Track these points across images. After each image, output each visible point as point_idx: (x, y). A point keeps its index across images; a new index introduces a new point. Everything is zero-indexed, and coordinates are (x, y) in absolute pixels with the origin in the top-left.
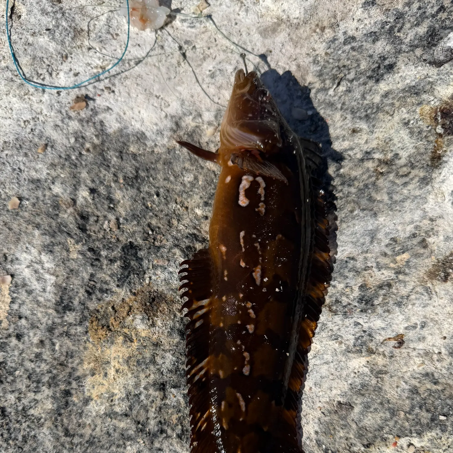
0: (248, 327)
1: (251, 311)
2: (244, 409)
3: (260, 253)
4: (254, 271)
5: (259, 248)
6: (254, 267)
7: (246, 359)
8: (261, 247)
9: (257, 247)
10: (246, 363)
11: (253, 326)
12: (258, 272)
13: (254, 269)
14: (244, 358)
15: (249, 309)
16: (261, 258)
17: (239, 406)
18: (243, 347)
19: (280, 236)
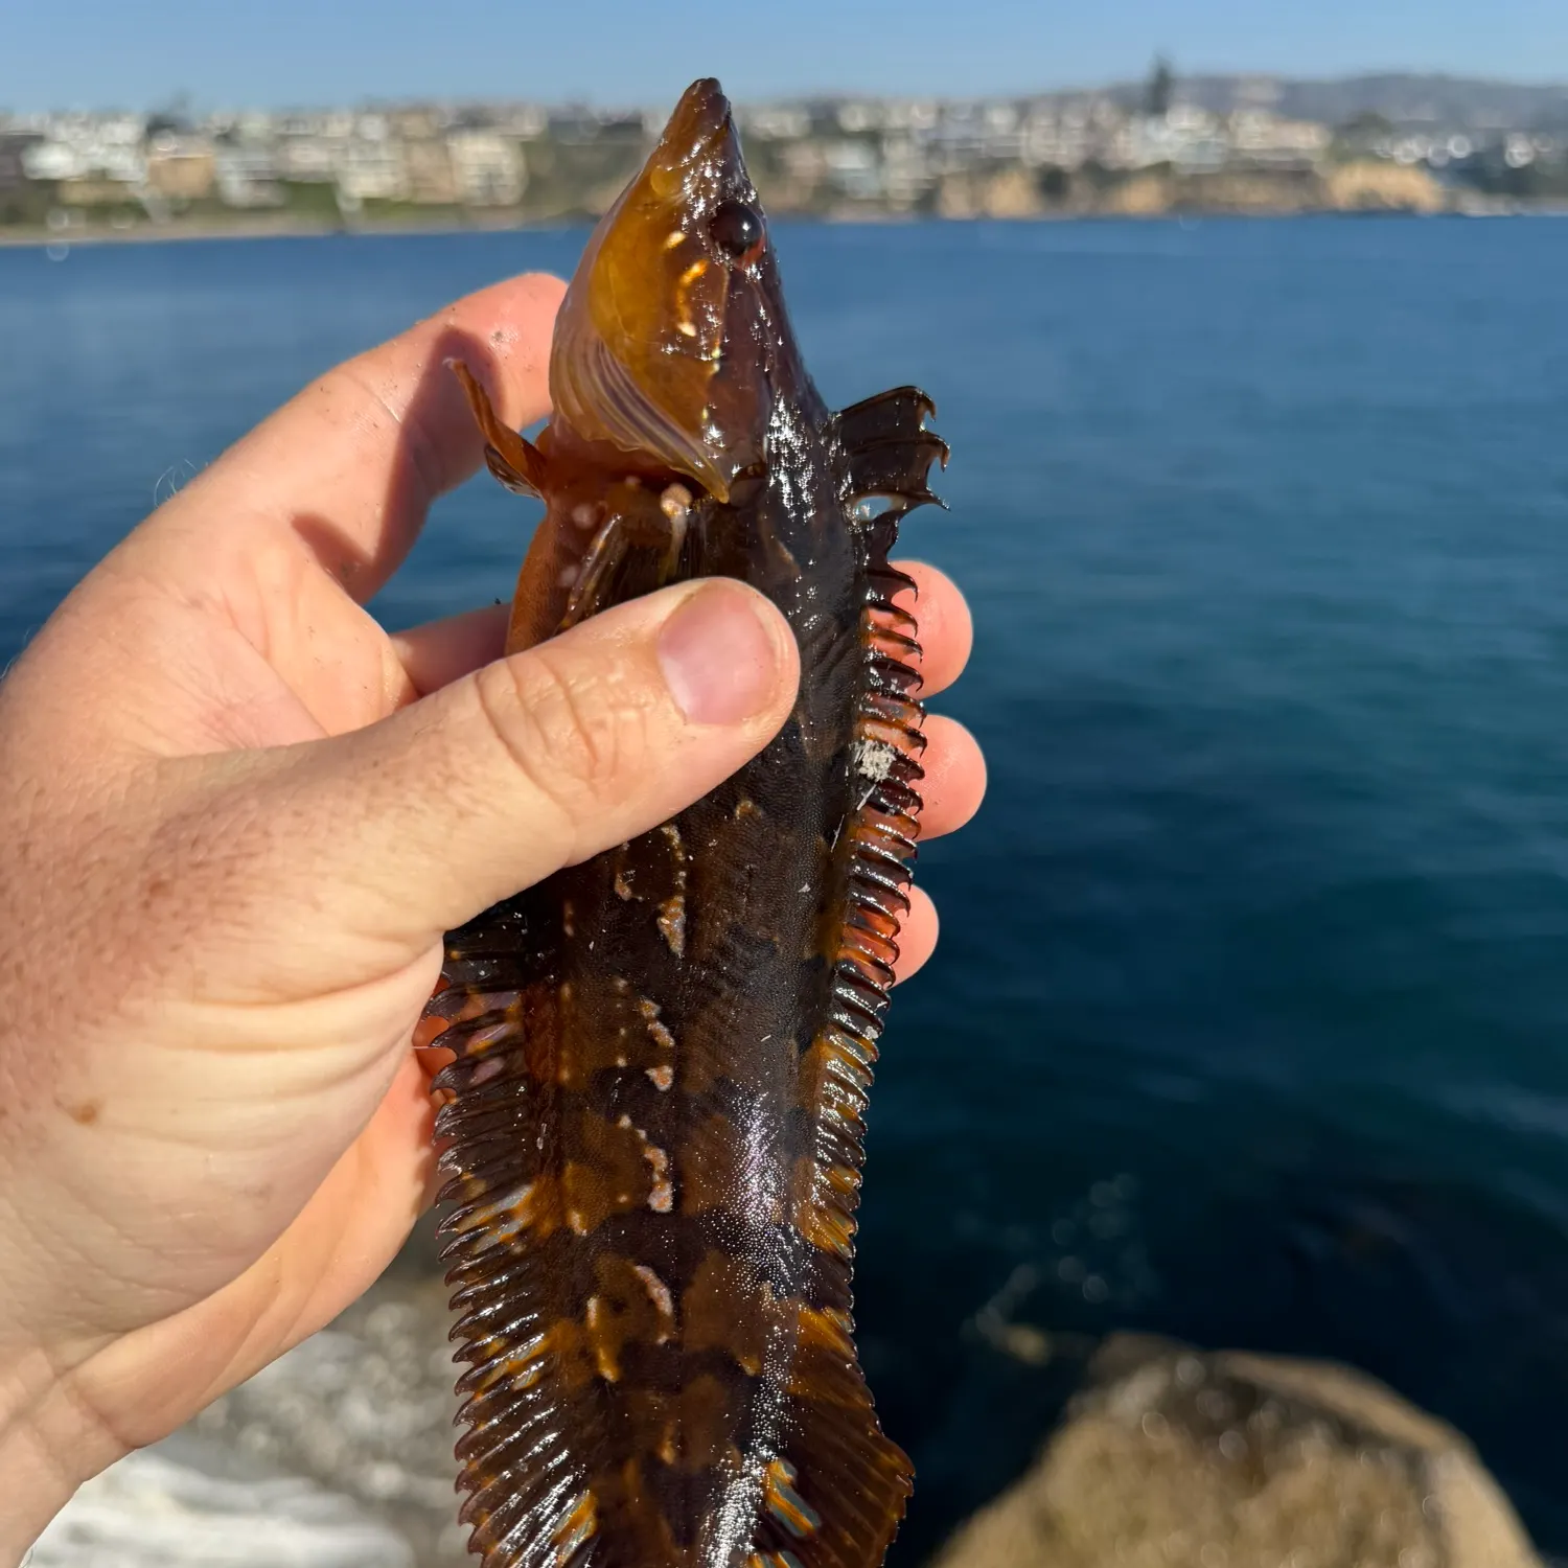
0: (652, 1073)
1: (658, 1026)
2: (666, 1306)
3: (680, 856)
4: (661, 914)
5: (676, 840)
6: (661, 901)
7: (657, 1168)
8: (682, 840)
9: (670, 838)
10: (657, 1178)
11: (668, 1070)
12: (675, 915)
13: (662, 906)
14: (649, 1166)
15: (650, 1020)
16: (683, 874)
17: (652, 1303)
18: (643, 1134)
19: (750, 804)
